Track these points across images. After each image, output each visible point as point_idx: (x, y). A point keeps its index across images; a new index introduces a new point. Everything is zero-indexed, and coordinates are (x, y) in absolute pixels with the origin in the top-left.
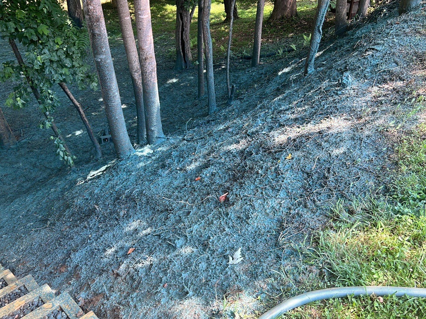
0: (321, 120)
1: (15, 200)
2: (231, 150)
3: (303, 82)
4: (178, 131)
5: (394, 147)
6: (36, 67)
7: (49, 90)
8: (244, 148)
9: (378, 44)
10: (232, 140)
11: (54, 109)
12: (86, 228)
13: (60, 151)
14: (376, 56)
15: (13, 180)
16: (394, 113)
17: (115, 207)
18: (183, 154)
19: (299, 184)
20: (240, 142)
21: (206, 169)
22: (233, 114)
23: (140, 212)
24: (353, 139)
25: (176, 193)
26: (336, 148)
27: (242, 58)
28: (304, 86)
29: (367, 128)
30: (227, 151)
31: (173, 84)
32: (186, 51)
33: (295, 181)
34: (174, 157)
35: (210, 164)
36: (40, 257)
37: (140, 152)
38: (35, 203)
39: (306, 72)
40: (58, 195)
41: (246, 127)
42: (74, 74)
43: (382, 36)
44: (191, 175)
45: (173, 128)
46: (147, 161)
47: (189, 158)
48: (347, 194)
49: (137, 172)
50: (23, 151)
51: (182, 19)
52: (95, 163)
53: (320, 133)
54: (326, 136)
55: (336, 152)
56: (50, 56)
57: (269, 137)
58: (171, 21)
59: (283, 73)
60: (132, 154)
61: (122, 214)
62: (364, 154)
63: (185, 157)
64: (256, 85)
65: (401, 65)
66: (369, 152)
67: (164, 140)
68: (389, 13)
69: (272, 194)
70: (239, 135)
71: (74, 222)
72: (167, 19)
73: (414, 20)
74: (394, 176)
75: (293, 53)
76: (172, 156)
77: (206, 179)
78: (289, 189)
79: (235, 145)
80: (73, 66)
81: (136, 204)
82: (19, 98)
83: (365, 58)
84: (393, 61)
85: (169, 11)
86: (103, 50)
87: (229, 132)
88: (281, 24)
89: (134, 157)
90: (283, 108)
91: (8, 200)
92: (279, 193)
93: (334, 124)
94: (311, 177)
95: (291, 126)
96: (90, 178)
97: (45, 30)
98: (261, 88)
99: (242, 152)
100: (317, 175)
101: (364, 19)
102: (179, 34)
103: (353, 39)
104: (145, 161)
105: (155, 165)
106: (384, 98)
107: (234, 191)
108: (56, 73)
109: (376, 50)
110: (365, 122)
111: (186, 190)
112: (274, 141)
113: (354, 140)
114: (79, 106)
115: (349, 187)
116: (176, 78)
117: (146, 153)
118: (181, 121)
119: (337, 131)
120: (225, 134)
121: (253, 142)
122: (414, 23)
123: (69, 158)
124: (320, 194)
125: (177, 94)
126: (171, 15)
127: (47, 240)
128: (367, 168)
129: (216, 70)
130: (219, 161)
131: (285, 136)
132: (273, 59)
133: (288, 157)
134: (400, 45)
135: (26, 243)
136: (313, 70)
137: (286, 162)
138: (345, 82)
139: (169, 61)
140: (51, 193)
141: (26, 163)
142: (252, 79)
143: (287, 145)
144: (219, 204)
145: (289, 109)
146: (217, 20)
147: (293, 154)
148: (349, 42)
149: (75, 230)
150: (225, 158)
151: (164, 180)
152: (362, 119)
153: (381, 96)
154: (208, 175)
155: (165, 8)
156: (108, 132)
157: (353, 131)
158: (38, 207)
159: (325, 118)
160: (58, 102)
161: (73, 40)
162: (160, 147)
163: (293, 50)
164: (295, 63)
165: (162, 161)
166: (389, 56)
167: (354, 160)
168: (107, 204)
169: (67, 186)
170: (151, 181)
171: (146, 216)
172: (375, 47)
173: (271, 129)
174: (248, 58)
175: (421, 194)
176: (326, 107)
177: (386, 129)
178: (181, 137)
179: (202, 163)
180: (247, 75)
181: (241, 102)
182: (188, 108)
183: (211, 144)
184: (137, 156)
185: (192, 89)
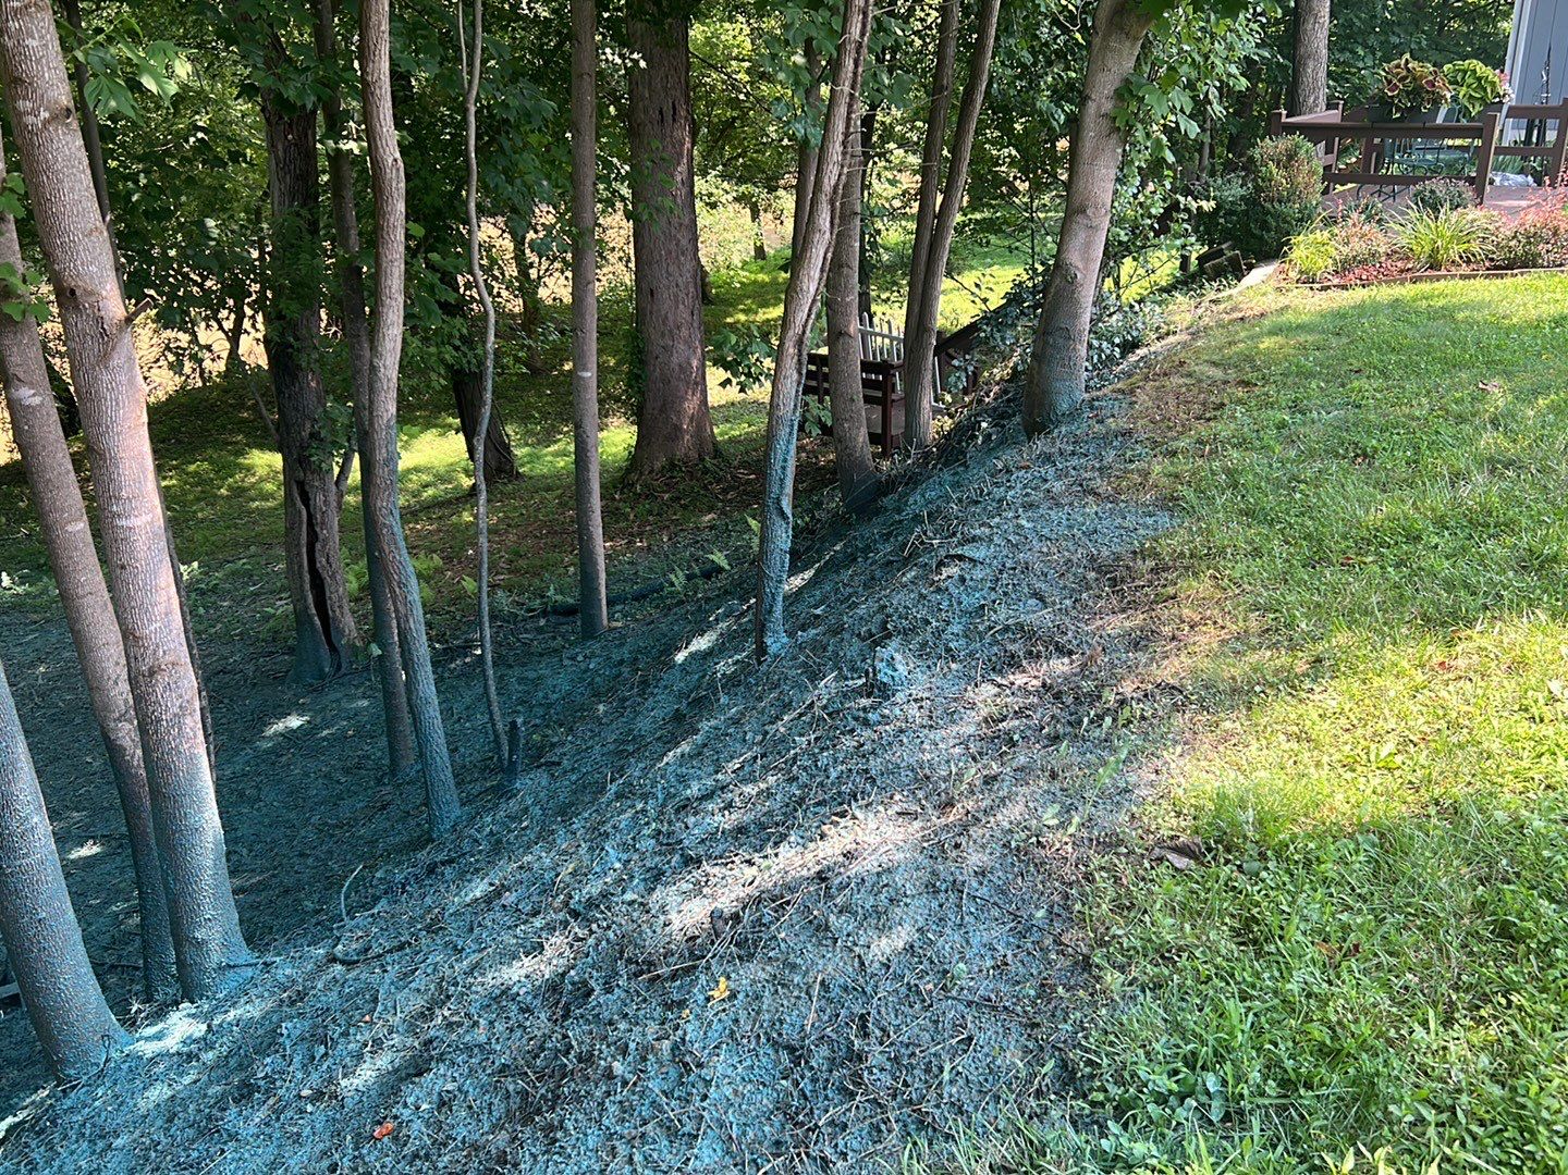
0: (824, 828)
2: (511, 983)
3: (756, 684)
4: (314, 921)
5: (1069, 903)
8: (560, 971)
9: (974, 539)
10: (515, 941)
14: (972, 579)
16: (1054, 776)
18: (326, 1027)
19: (766, 1100)
20: (546, 947)
21: (417, 1080)
22: (523, 829)
24: (932, 889)
26: (881, 930)
27: (545, 613)
28: (760, 699)
29: (975, 842)
30: (498, 992)
31: (290, 735)
32: (334, 611)
33: (749, 1087)
34: (288, 1044)
35: (432, 1058)
37: (147, 1039)
39: (761, 650)
41: (567, 879)
43: (985, 509)
44: (359, 1115)
45: (296, 910)
46: (181, 1075)
47: (352, 1038)
48: (937, 1112)
49: (136, 1134)
51: (306, 501)
53: (821, 877)
54: (842, 888)
55: (884, 946)
57: (648, 912)
58: (270, 508)
59: (692, 655)
60: (116, 1055)
62: (975, 941)
63: (336, 1036)
64: (601, 708)
65: (1054, 603)
66: (993, 934)
67: (250, 974)
68: (998, 432)
69: (669, 1157)
70: (542, 915)
72: (253, 500)
73: (1073, 453)
74: (1086, 1016)
75: (721, 582)
76: (281, 1040)
77: (417, 1125)
78: (731, 1123)
79: (526, 960)
83: (939, 590)
84: (1026, 590)
85: (261, 472)
87: (504, 906)
88: (669, 487)
89: (125, 1067)
90: (694, 790)
92: (696, 1151)
93: (865, 839)
94: (807, 1062)
95: (722, 859)
98: (622, 715)
99: (554, 987)
100: (824, 1051)
101: (927, 455)
102: (299, 554)
103: (901, 522)
104: (172, 1076)
105: (210, 1092)
106: (1017, 723)
107: (523, 1166)
109: (971, 560)
110: (964, 819)
112: (667, 929)
113: (937, 892)
115: (941, 1082)
116: (301, 710)
117: (178, 1039)
118: (328, 878)
119: (876, 864)
120: (490, 917)
121: (591, 941)
122: (1075, 462)
124: (844, 1127)
125: (307, 774)
126: (269, 487)
128: (993, 996)
129: (453, 665)
130: (468, 1038)
131: (706, 901)
132: (657, 607)
133: (716, 994)
134: (1041, 538)
136: (785, 640)
137: (710, 1014)
138: (885, 680)
139: (271, 654)
142: (589, 684)
143: (713, 943)
145: (713, 793)
146: (443, 487)
147: (733, 975)
148: (890, 533)
150: (491, 1023)
151: (247, 1155)
152: (955, 810)
153: (1006, 716)
154: (425, 1106)
155: (247, 462)
157: (931, 857)
159: (834, 818)
162: (234, 1005)
163: (720, 570)
164: (727, 615)
165: (241, 1067)
166: (1015, 575)
167: (946, 972)
170: (192, 1167)
172: (967, 551)
173: (656, 877)
174: (569, 611)
175: (1181, 1076)
176: (834, 774)
177: (1034, 839)
178: (321, 951)
179: (402, 1054)
180: (570, 670)
181: (553, 775)
182: (355, 820)
183: (434, 970)
184: (141, 1058)
185: (366, 748)
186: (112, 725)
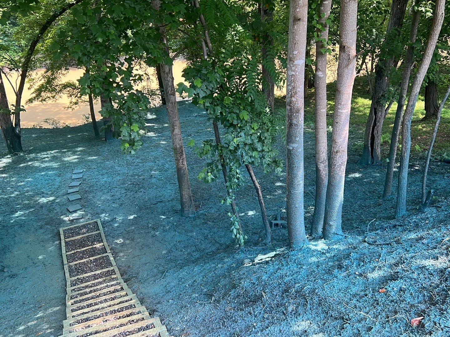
1: (185, 268)
2: (426, 265)
4: (356, 230)
6: (231, 148)
7: (237, 170)
8: (444, 267)
10: (428, 254)
11: (238, 188)
12: (250, 314)
13: (234, 229)
15: (185, 247)
17: (283, 299)
18: (364, 258)
20: (439, 258)
21: (393, 281)
22: (426, 223)
23: (310, 312)
25: (354, 301)
27: (440, 161)
30: (421, 266)
31: (355, 179)
32: (375, 147)
34: (352, 259)
35: (398, 277)
36: (203, 332)
37: (313, 245)
38: (202, 274)
40: (223, 272)
41: (446, 241)
42: (263, 157)
44: (373, 284)
45: (351, 225)
46: (321, 257)
47: (371, 264)
49: (308, 267)
50: (198, 222)
51: (376, 114)
52: (263, 247)
56: (245, 139)
58: (360, 115)
60: (305, 246)
61: (290, 309)
63: (367, 261)
67: (341, 238)
70: (437, 249)
71: (238, 304)
72: (356, 112)
76: (350, 257)
77: (393, 293)
79: (432, 260)
80: (263, 151)
81: (307, 302)
82: (210, 174)
85: (360, 104)
86: (297, 139)
87: (423, 243)
89: (307, 250)
91: (177, 265)
96: (258, 262)
97: (245, 115)
99: (442, 271)
102: (370, 129)
104: (318, 256)
105: (329, 264)
107: (431, 316)
108: (247, 155)
111: (366, 301)
114: (259, 188)
116: (360, 172)
117: (320, 248)
120: (418, 245)
123: (241, 236)
125: (358, 190)
126: (361, 109)
127: (211, 316)
130: (411, 275)
135: (190, 313)
139: (354, 155)
140: (218, 268)
141: (200, 233)
144: (411, 328)
149: (240, 313)
150: (419, 274)
151: (340, 283)
154: (395, 289)
155: (357, 101)
156: (280, 217)
158: (204, 279)
160: (243, 182)
161: (267, 126)
162: (336, 244)
165: (338, 260)
168: (275, 294)
169: (234, 265)
170: (324, 280)
171: (317, 319)
174: (449, 162)
178: (361, 238)
179: (387, 273)
180: (446, 180)
181: (438, 210)
182: (370, 206)
183: (399, 254)
184: (311, 249)
185: (377, 187)
186: (319, 163)
